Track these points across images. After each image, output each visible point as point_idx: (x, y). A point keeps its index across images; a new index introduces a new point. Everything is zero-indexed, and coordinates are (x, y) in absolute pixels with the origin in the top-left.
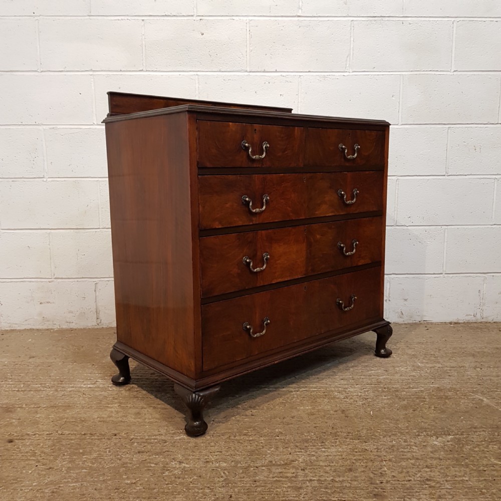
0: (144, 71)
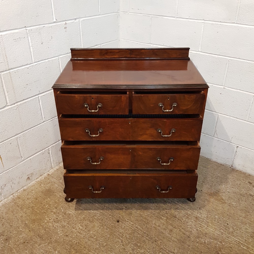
0: (235, 23)
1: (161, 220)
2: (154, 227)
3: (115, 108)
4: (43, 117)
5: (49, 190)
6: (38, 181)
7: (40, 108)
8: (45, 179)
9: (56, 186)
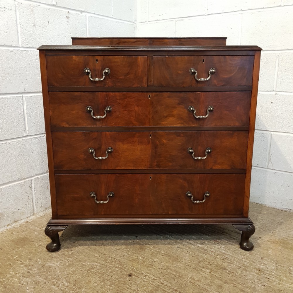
1: (201, 273)
2: (191, 282)
3: (128, 77)
4: (27, 129)
5: (23, 238)
6: (9, 228)
7: (23, 113)
8: (20, 226)
9: (36, 234)
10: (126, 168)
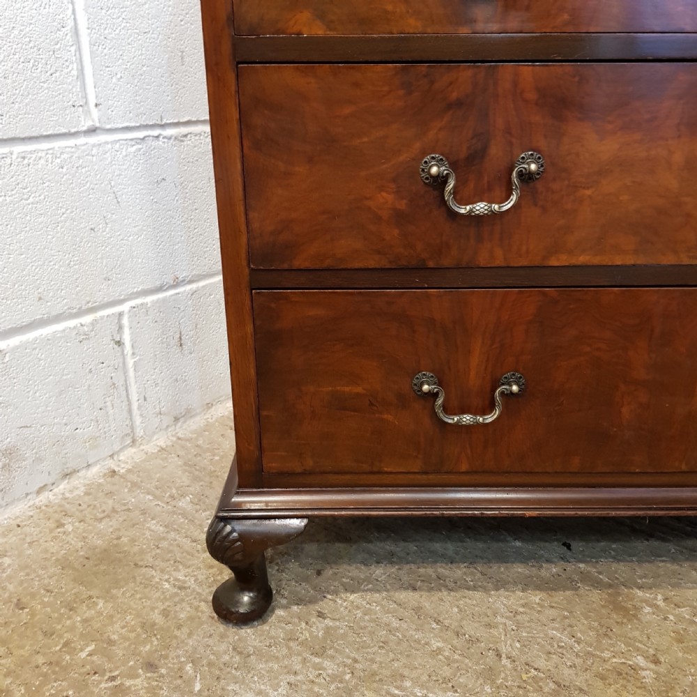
4: (92, 101)
5: (105, 550)
6: (45, 501)
7: (71, 23)
8: (87, 494)
9: (153, 527)
10: (597, 260)
